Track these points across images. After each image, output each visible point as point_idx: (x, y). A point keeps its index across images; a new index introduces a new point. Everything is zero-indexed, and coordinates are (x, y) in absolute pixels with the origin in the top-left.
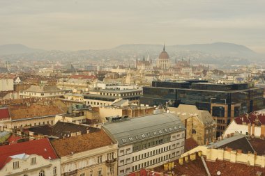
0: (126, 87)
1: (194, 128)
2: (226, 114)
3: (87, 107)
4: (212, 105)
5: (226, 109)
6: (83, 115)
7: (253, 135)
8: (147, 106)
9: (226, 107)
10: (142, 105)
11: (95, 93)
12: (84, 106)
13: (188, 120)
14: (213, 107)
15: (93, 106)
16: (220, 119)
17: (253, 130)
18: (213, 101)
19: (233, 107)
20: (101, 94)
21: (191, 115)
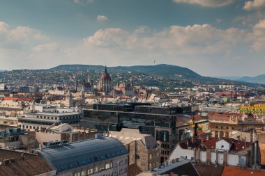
0: (65, 110)
1: (137, 154)
2: (170, 138)
4: (156, 129)
5: (170, 133)
6: (17, 139)
7: (199, 160)
9: (169, 130)
11: (31, 116)
12: (19, 130)
13: (131, 145)
14: (157, 131)
16: (165, 143)
17: (199, 155)
19: (177, 131)
20: (38, 117)
21: (135, 139)
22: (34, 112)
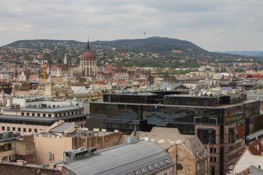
1: (179, 162)
2: (217, 139)
3: (16, 135)
4: (197, 127)
5: (218, 133)
6: (10, 148)
8: (104, 130)
9: (217, 128)
10: (95, 130)
11: (14, 113)
12: (10, 135)
13: (170, 150)
14: (199, 130)
15: (22, 133)
18: (198, 121)
19: (226, 128)
20: (23, 114)
21: (172, 143)
22: (15, 108)
